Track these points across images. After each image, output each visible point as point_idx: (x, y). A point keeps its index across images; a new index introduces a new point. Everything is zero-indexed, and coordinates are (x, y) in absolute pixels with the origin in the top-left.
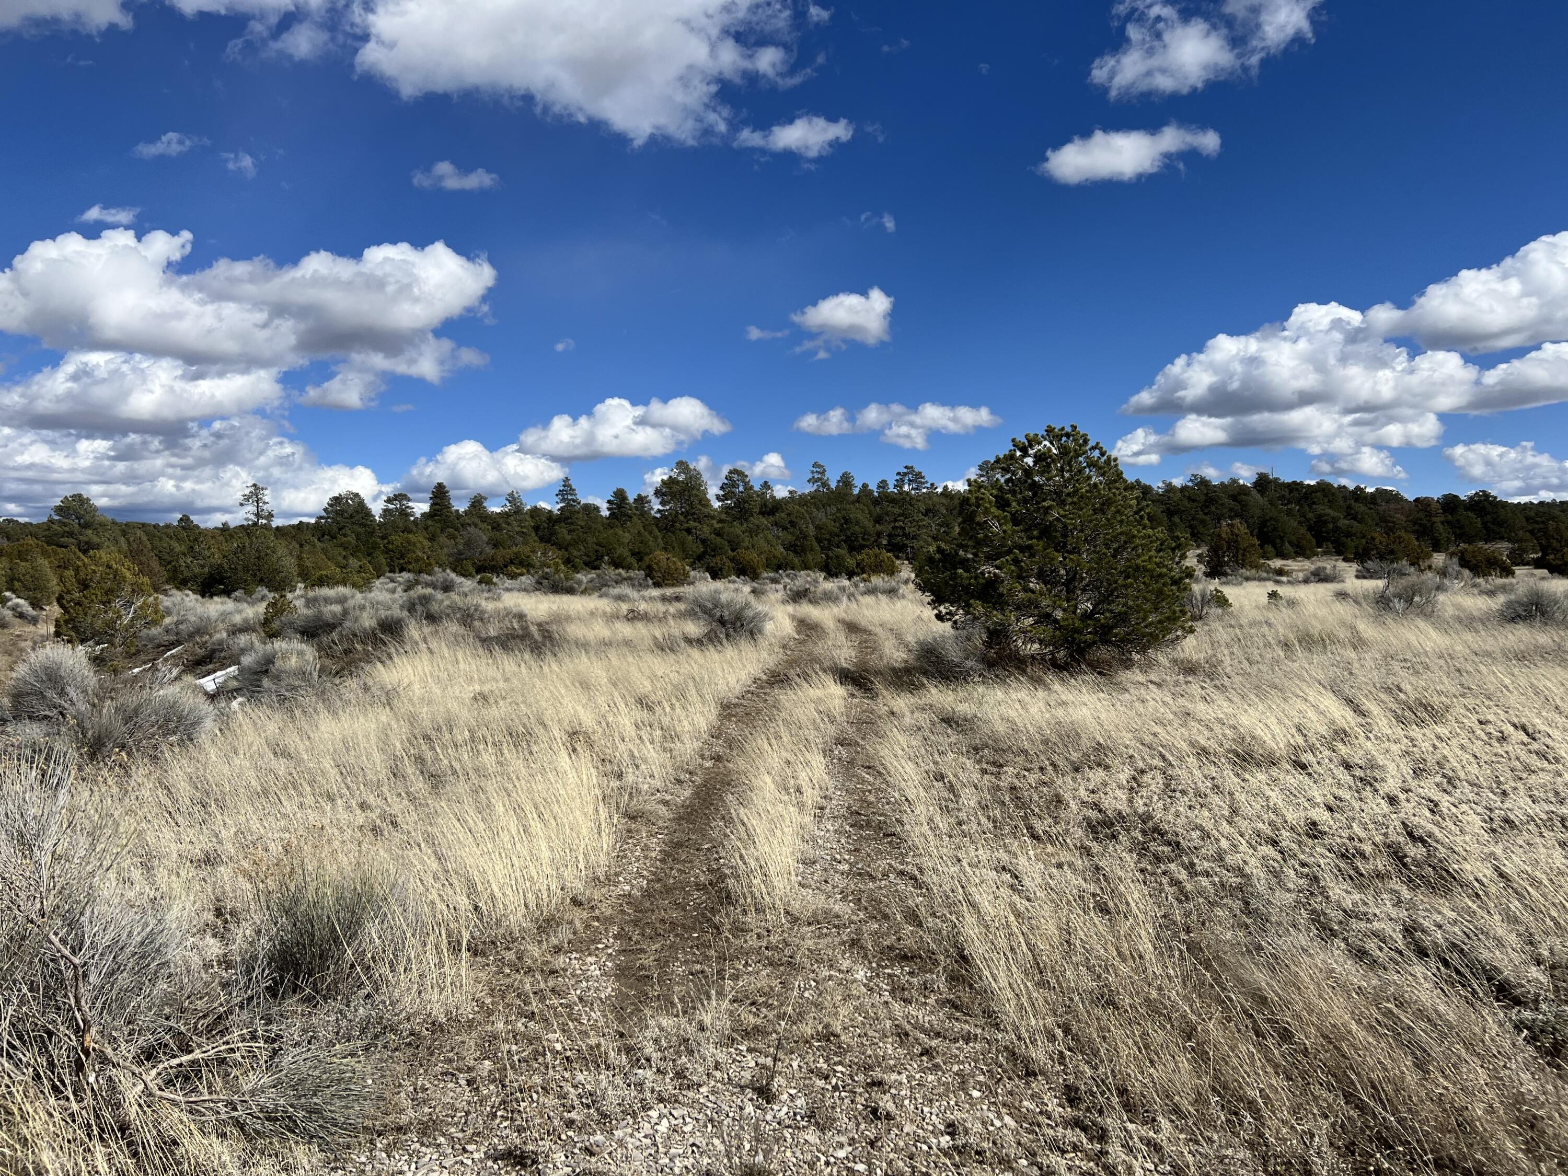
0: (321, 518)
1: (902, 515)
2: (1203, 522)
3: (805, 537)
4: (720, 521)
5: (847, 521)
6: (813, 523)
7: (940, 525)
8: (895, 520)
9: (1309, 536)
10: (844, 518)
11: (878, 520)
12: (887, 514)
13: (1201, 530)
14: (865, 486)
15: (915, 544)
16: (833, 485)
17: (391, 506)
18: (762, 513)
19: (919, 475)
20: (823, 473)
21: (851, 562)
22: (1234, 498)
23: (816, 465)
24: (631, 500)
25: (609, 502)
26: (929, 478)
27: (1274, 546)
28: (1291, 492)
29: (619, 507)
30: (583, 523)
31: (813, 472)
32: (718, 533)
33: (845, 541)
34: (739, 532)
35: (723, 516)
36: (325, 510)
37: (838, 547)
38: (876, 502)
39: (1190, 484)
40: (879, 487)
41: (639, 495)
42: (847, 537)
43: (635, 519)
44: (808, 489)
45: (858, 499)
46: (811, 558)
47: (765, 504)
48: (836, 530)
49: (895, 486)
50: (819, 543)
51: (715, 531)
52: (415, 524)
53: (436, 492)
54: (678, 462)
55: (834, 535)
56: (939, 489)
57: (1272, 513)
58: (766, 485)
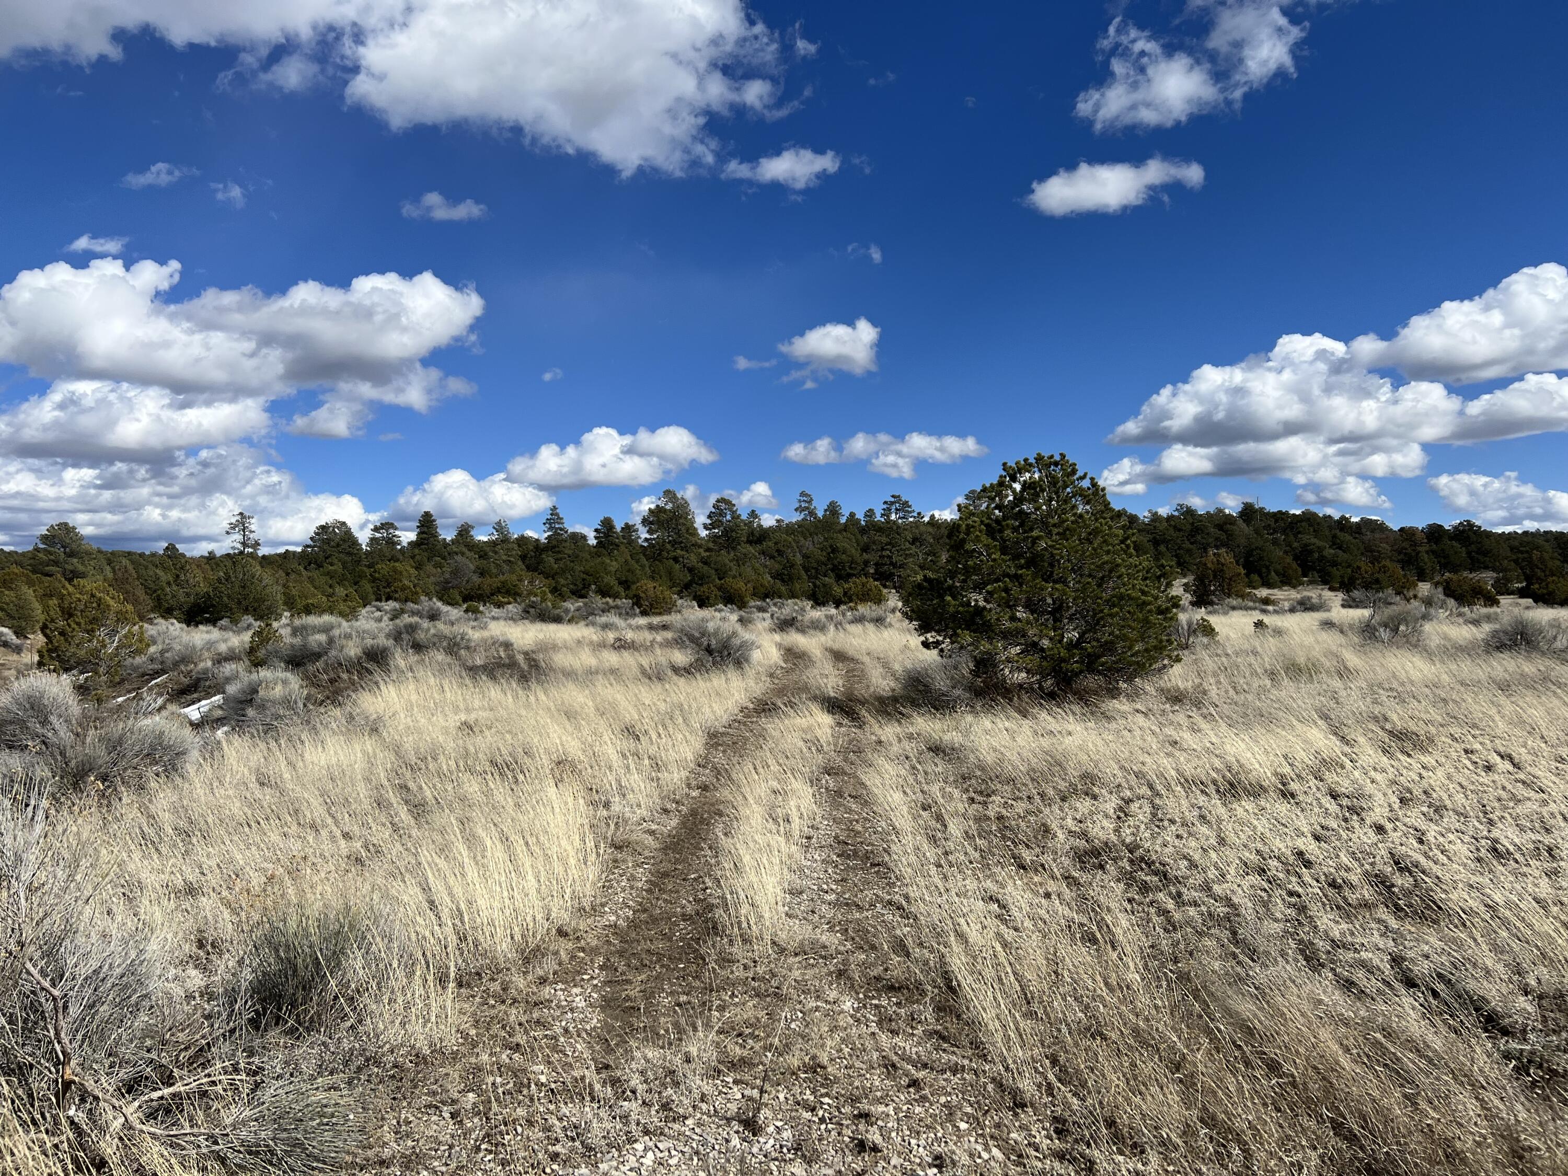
0: (308, 546)
1: (889, 544)
2: (1189, 551)
3: (792, 566)
4: (708, 550)
5: (834, 550)
6: (800, 552)
7: (927, 554)
8: (883, 549)
9: (1295, 565)
10: (831, 546)
11: (865, 549)
12: (874, 543)
13: (1187, 558)
14: (852, 515)
15: (902, 573)
16: (820, 514)
17: (378, 535)
18: (750, 542)
19: (906, 504)
20: (810, 502)
21: (838, 591)
22: (1220, 527)
23: (803, 494)
24: (618, 528)
25: (596, 530)
26: (916, 507)
27: (1260, 575)
28: (1276, 521)
29: (607, 535)
30: (570, 552)
31: (800, 501)
32: (706, 562)
33: (832, 570)
34: (726, 561)
35: (711, 545)
36: (311, 539)
37: (825, 576)
38: (863, 531)
39: (1176, 513)
40: (866, 516)
41: (627, 524)
42: (834, 566)
43: (622, 548)
44: (796, 518)
45: (845, 528)
46: (798, 586)
47: (752, 533)
48: (823, 559)
49: (882, 515)
50: (806, 571)
51: (702, 559)
52: (402, 552)
53: (423, 521)
54: (666, 491)
55: (821, 563)
56: (926, 518)
57: (1258, 543)
58: (754, 514)
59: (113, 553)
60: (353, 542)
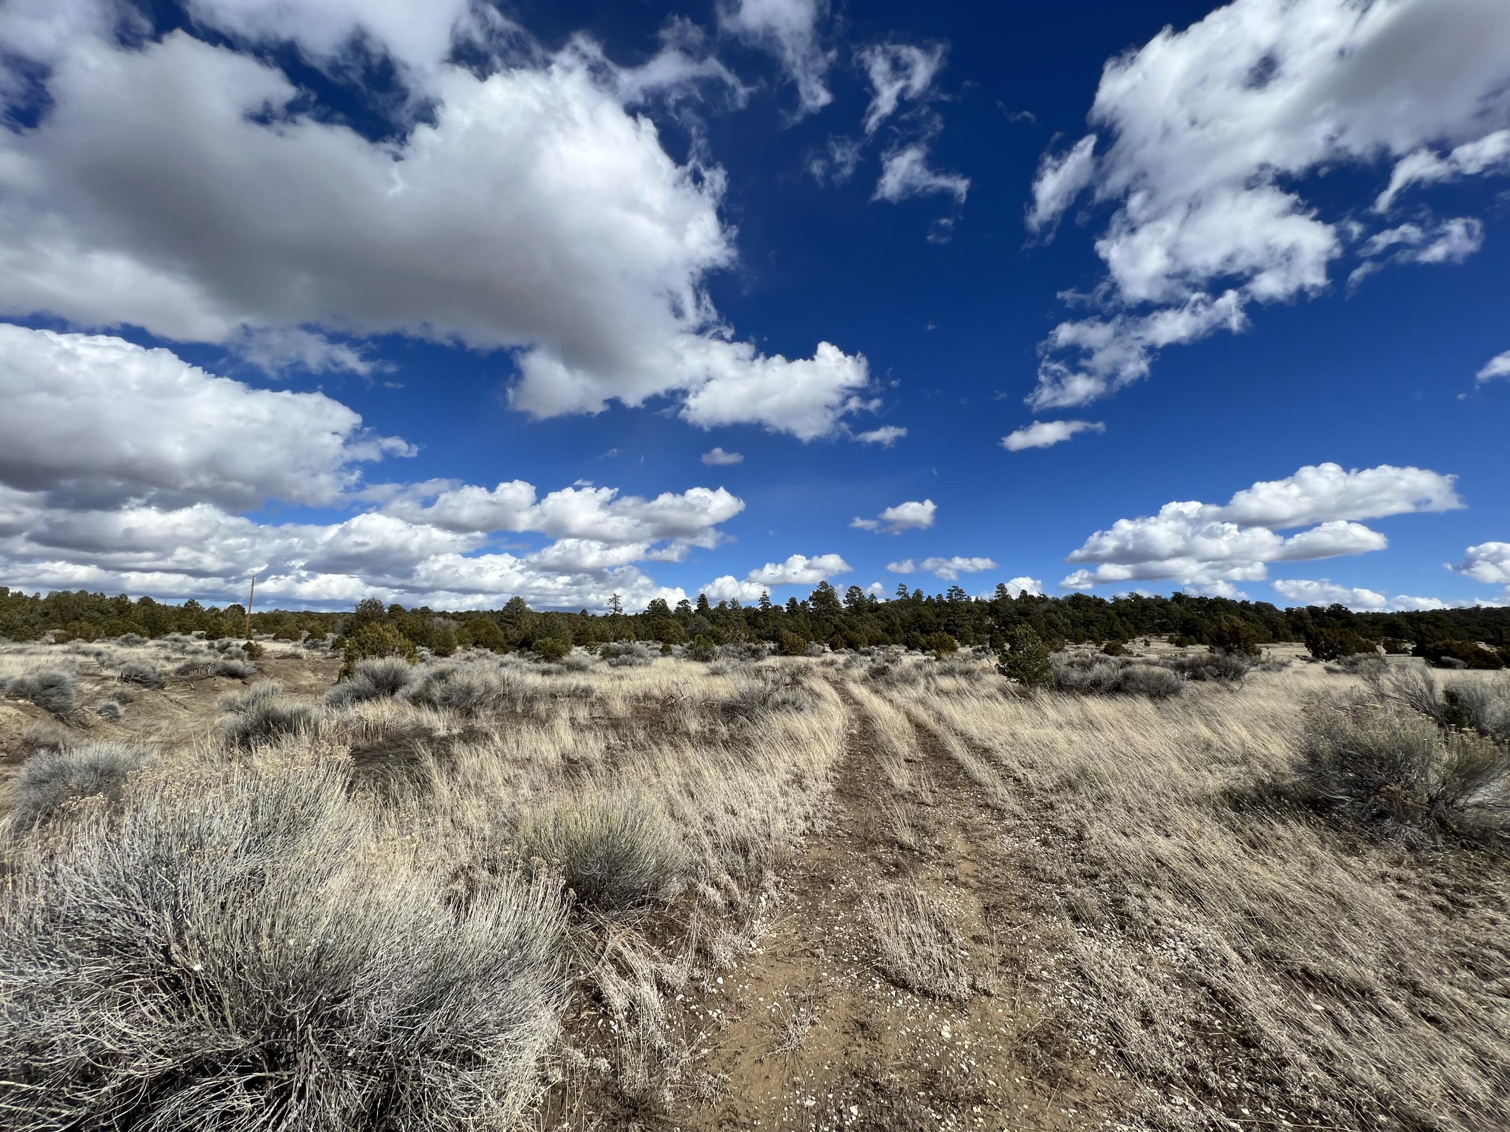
1: (953, 613)
3: (894, 624)
4: (846, 615)
5: (920, 616)
6: (899, 617)
7: (977, 619)
8: (949, 616)
10: (918, 614)
11: (938, 616)
12: (943, 612)
14: (929, 597)
15: (961, 630)
16: (911, 596)
17: (680, 606)
18: (870, 611)
19: (961, 591)
20: (905, 589)
21: (923, 641)
22: (1160, 606)
23: (901, 585)
24: (799, 603)
25: (787, 604)
26: (967, 593)
29: (793, 607)
30: (772, 616)
31: (899, 589)
33: (918, 627)
34: (855, 621)
35: (847, 612)
37: (914, 631)
38: (936, 606)
40: (937, 598)
41: (804, 601)
42: (920, 625)
43: (801, 614)
44: (899, 598)
45: (926, 603)
46: (898, 637)
47: (872, 607)
48: (913, 621)
49: (947, 597)
50: (903, 629)
51: (842, 620)
52: (690, 614)
53: (703, 600)
54: (823, 584)
55: (911, 623)
56: (973, 599)
57: (1188, 616)
58: (873, 596)
60: (667, 609)
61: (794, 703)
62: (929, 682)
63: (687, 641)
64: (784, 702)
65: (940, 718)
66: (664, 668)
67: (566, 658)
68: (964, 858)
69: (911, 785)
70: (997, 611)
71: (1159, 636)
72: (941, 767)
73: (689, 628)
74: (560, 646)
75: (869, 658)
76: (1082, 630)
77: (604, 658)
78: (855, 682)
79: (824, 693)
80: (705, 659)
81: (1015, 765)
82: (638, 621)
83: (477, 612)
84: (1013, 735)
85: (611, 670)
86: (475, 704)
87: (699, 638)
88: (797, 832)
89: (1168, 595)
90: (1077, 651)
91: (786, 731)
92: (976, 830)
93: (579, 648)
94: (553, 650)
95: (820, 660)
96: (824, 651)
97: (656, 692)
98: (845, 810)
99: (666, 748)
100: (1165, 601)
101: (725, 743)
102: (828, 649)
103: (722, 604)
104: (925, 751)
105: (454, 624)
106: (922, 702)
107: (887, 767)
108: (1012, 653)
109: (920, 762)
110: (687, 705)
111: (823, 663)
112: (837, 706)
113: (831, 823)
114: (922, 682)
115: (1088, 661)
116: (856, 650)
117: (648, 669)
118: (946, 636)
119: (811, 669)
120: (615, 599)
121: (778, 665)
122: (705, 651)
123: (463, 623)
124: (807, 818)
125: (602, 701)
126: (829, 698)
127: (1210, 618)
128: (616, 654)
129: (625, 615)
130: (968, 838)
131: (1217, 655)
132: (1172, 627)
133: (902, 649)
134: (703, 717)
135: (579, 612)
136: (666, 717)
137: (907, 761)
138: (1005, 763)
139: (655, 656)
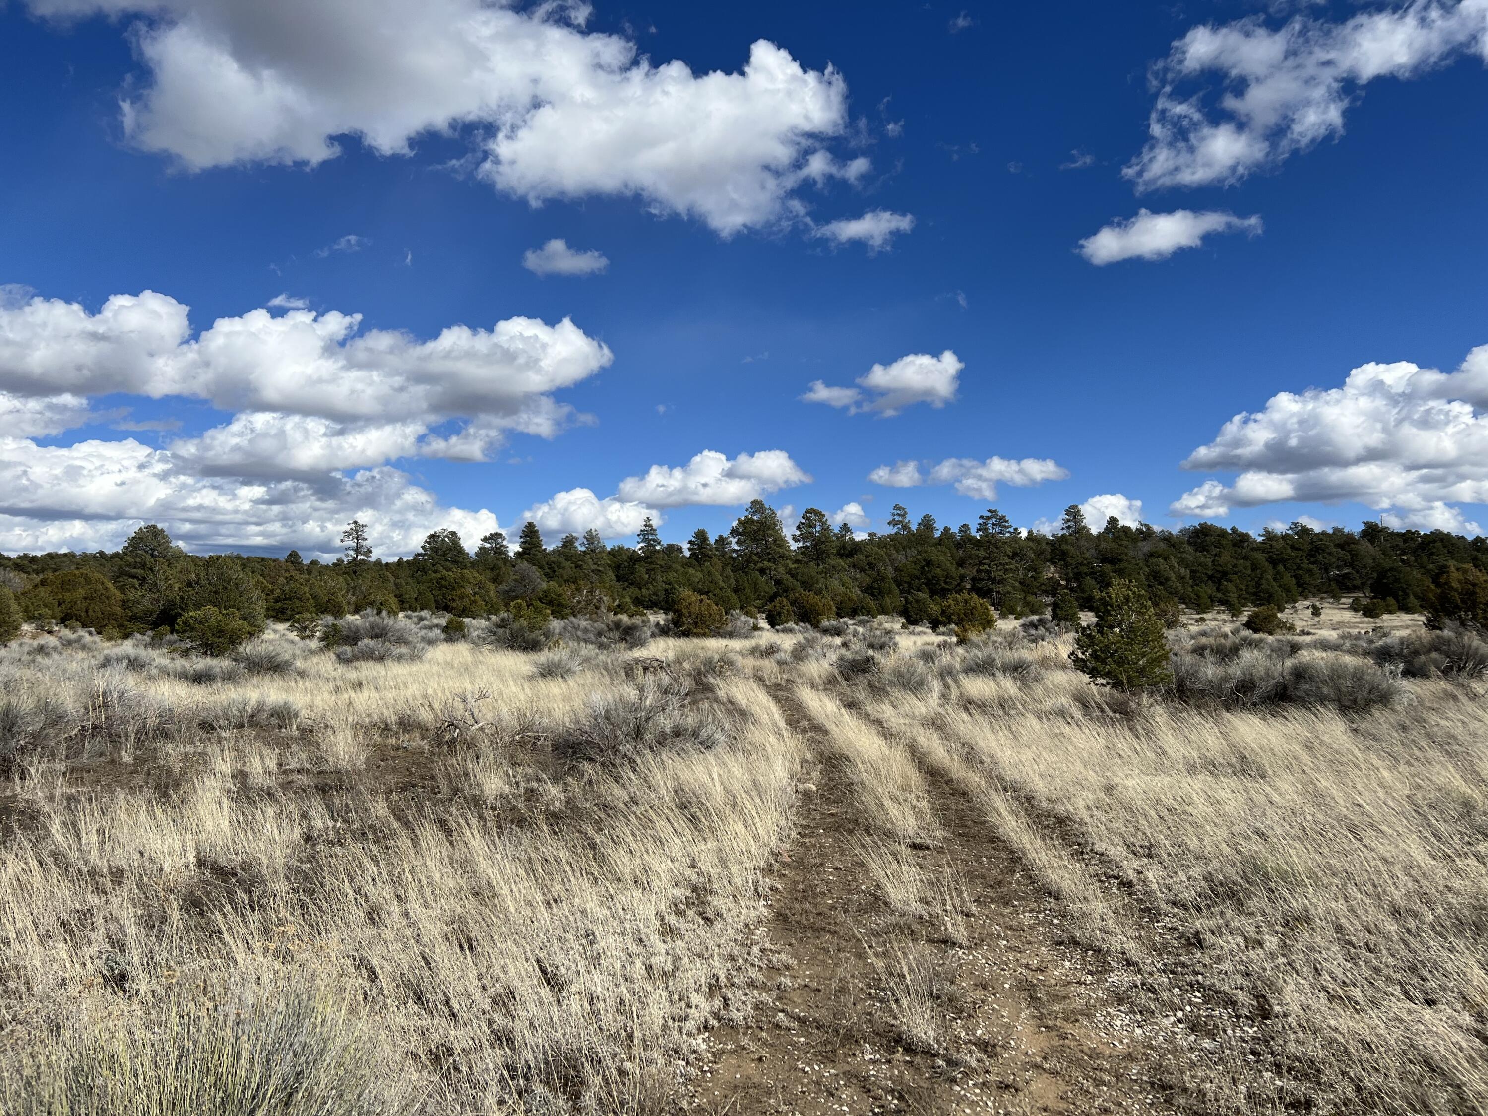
0: (419, 555)
1: (988, 558)
3: (883, 579)
4: (797, 561)
5: (928, 563)
6: (892, 565)
7: (1029, 569)
8: (981, 564)
10: (925, 560)
11: (961, 564)
12: (970, 557)
13: (1307, 578)
14: (947, 529)
15: (1001, 589)
16: (914, 527)
17: (487, 545)
18: (840, 555)
19: (1003, 519)
20: (904, 516)
21: (934, 608)
22: (1341, 546)
23: (896, 508)
24: (712, 540)
25: (690, 542)
26: (1013, 522)
27: (1396, 598)
28: (1405, 541)
29: (701, 547)
30: (663, 563)
31: (893, 515)
32: (792, 574)
33: (926, 584)
34: (814, 573)
35: (800, 557)
36: (423, 547)
37: (919, 590)
38: (959, 545)
39: (1290, 532)
40: (961, 531)
41: (721, 537)
42: (929, 580)
43: (715, 560)
44: (892, 530)
45: (940, 541)
46: (889, 601)
47: (844, 547)
48: (916, 573)
49: (978, 530)
50: (898, 586)
51: (789, 572)
52: (506, 560)
53: (530, 534)
54: (757, 506)
55: (914, 577)
56: (1024, 534)
57: (1387, 564)
58: (845, 528)
59: (248, 559)
60: (460, 551)
61: (695, 734)
62: (947, 686)
63: (496, 612)
64: (677, 733)
65: (971, 756)
66: (449, 665)
67: (247, 648)
68: (1037, 1067)
69: (924, 901)
70: (1064, 554)
71: (1336, 597)
72: (978, 859)
73: (503, 587)
74: (236, 623)
75: (838, 641)
76: (1208, 589)
77: (327, 647)
78: (813, 686)
79: (756, 709)
80: (531, 646)
81: (1117, 852)
82: (404, 573)
83: (70, 556)
84: (1109, 789)
85: (342, 669)
86: (22, 750)
87: (519, 607)
88: (690, 1025)
89: (1355, 528)
90: (1203, 627)
91: (678, 790)
92: (1056, 998)
93: (281, 627)
94: (220, 633)
95: (748, 644)
96: (756, 628)
97: (425, 716)
98: (793, 962)
99: (429, 834)
100: (1350, 536)
101: (554, 818)
102: (763, 624)
103: (569, 542)
104: (946, 824)
105: (18, 580)
106: (936, 724)
107: (874, 866)
108: (1101, 632)
109: (940, 850)
110: (484, 744)
111: (754, 651)
112: (779, 734)
113: (765, 997)
114: (937, 686)
115: (1228, 643)
116: (815, 626)
117: (416, 667)
118: (976, 600)
119: (731, 663)
120: (357, 531)
121: (671, 655)
122: (532, 629)
123: (38, 579)
124: (714, 988)
125: (307, 735)
126: (765, 718)
127: (1422, 566)
128: (353, 638)
129: (378, 563)
130: (1041, 1017)
131: (1447, 633)
132: (1358, 582)
133: (895, 624)
134: (514, 765)
135: (283, 556)
136: (438, 769)
137: (914, 846)
138: (1100, 847)
139: (431, 642)
